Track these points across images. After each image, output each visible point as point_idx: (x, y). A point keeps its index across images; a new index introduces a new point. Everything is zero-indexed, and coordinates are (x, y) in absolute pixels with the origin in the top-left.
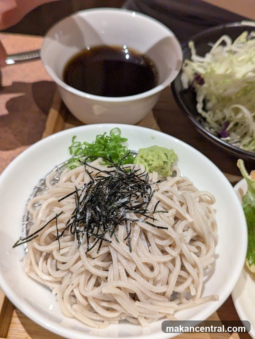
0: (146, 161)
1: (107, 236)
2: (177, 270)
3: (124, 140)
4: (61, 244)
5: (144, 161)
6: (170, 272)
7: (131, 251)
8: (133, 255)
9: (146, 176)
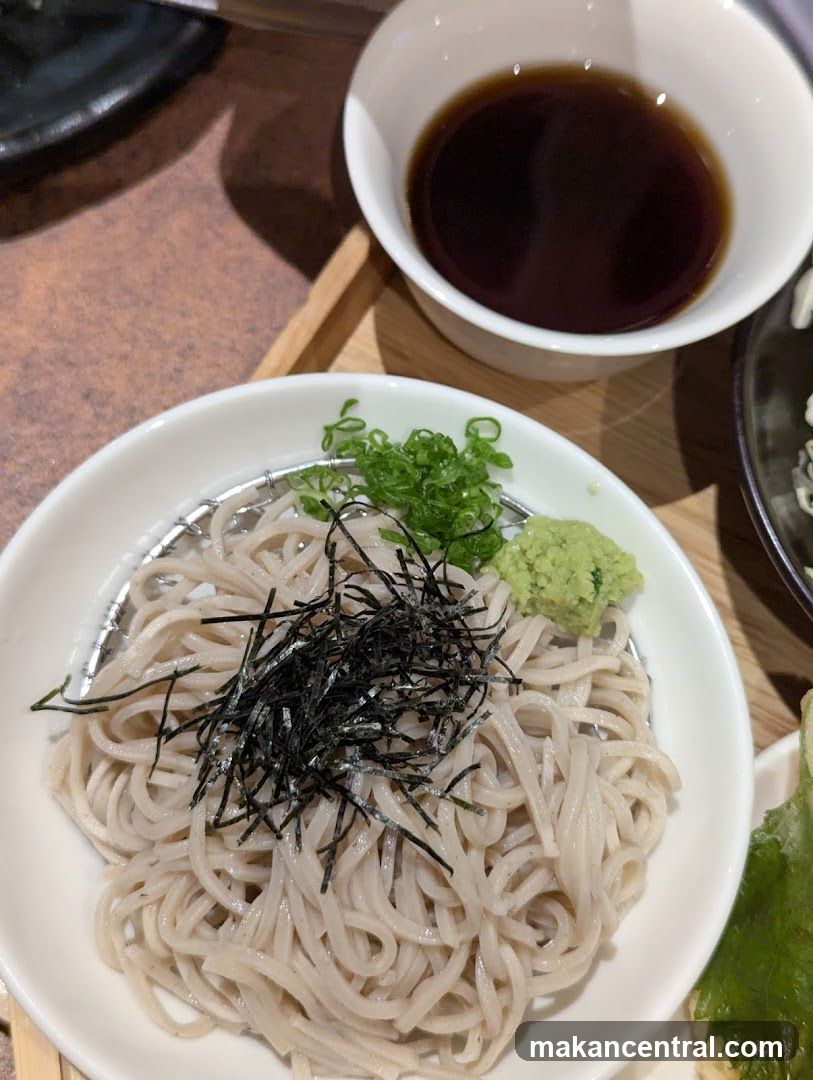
0: (531, 567)
1: (278, 815)
2: (448, 978)
3: (502, 461)
4: (161, 757)
5: (526, 567)
6: (429, 973)
7: (324, 888)
8: (327, 902)
9: (491, 640)
